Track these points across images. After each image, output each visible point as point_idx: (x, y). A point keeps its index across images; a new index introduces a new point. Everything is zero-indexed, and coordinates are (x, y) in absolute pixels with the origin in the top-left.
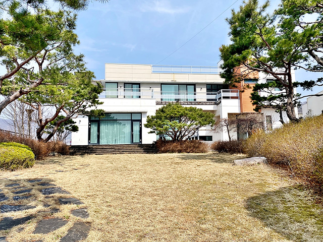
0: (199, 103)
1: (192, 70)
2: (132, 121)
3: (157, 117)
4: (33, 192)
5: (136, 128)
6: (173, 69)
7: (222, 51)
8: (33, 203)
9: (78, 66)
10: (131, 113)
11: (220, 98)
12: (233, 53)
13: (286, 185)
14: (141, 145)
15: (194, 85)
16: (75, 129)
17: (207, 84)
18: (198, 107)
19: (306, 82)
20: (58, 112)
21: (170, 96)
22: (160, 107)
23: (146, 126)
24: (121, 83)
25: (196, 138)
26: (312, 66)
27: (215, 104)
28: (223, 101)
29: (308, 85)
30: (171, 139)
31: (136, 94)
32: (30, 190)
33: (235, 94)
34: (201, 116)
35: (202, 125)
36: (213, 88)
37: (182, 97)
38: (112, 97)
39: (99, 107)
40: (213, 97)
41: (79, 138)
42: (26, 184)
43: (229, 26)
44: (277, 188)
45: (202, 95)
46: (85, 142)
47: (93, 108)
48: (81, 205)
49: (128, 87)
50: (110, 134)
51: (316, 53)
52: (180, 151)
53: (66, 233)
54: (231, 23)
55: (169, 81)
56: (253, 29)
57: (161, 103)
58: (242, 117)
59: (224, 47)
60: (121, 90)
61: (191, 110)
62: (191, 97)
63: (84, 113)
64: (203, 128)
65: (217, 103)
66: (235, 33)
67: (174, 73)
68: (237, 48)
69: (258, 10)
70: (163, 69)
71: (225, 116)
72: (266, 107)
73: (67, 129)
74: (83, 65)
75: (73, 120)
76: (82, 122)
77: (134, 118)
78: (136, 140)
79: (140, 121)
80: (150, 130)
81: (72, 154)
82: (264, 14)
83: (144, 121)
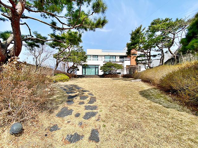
0: (117, 62)
1: (115, 51)
2: (96, 68)
3: (104, 67)
4: (74, 88)
5: (97, 70)
6: (109, 51)
7: (127, 45)
8: (75, 92)
9: (81, 50)
10: (95, 65)
11: (124, 60)
12: (131, 45)
13: (150, 88)
14: (99, 75)
15: (115, 56)
16: (78, 70)
17: (120, 56)
18: (117, 63)
19: (154, 55)
20: (74, 64)
21: (108, 60)
22: (105, 63)
23: (100, 69)
24: (92, 55)
25: (116, 73)
26: (156, 50)
27: (122, 62)
28: (125, 61)
29: (155, 56)
30: (108, 73)
31: (96, 59)
32: (72, 88)
33: (129, 59)
34: (118, 66)
35: (118, 69)
36: (121, 57)
37: (111, 60)
38: (89, 60)
39: (86, 63)
40: (122, 60)
41: (79, 73)
42: (70, 86)
43: (131, 36)
44: (147, 89)
45: (118, 59)
46: (81, 74)
47: (84, 63)
48: (90, 92)
49: (94, 57)
50: (89, 72)
51: (158, 45)
52: (111, 77)
53: (90, 100)
54: (131, 35)
55: (107, 55)
56: (139, 37)
57: (105, 62)
58: (131, 67)
59: (128, 43)
60: (92, 58)
61: (115, 64)
62: (114, 60)
63: (81, 65)
64: (118, 70)
65: (123, 62)
66: (133, 39)
67: (109, 52)
68: (133, 44)
69: (141, 31)
70: (106, 51)
71: (125, 66)
72: (140, 63)
73: (76, 70)
74: (83, 50)
75: (78, 67)
76: (80, 68)
77: (96, 67)
78: (97, 74)
79: (98, 68)
80: (101, 70)
81: (78, 78)
82: (143, 32)
83: (100, 68)
